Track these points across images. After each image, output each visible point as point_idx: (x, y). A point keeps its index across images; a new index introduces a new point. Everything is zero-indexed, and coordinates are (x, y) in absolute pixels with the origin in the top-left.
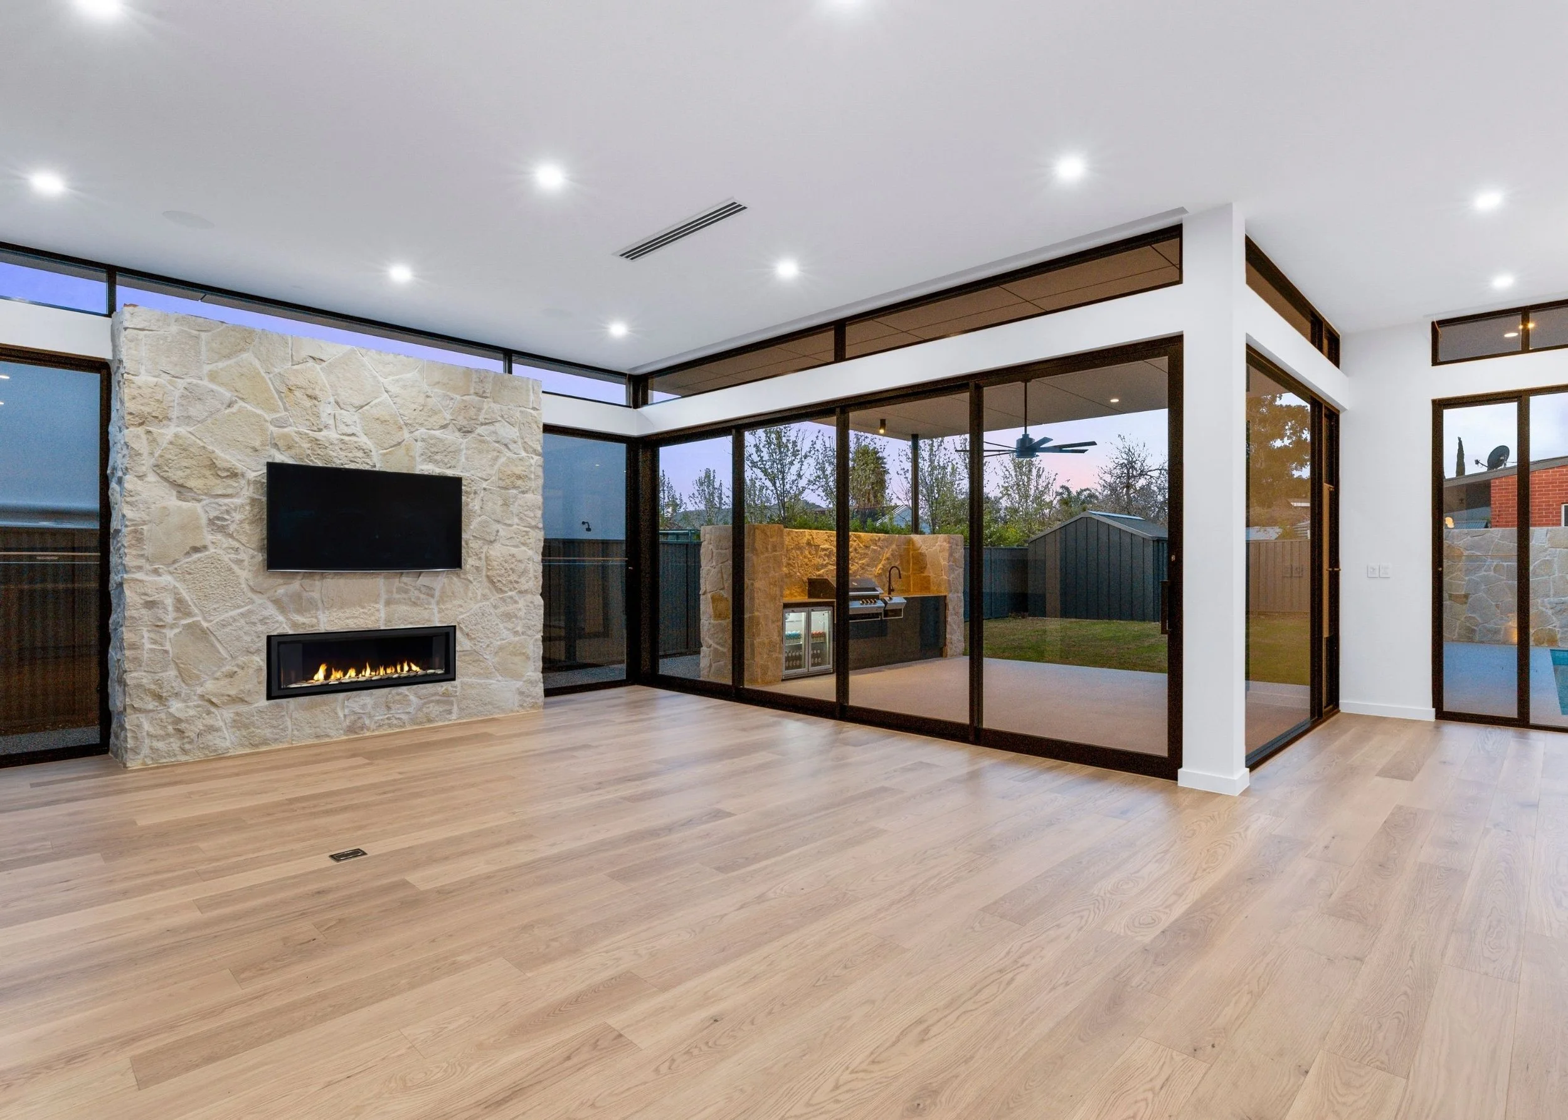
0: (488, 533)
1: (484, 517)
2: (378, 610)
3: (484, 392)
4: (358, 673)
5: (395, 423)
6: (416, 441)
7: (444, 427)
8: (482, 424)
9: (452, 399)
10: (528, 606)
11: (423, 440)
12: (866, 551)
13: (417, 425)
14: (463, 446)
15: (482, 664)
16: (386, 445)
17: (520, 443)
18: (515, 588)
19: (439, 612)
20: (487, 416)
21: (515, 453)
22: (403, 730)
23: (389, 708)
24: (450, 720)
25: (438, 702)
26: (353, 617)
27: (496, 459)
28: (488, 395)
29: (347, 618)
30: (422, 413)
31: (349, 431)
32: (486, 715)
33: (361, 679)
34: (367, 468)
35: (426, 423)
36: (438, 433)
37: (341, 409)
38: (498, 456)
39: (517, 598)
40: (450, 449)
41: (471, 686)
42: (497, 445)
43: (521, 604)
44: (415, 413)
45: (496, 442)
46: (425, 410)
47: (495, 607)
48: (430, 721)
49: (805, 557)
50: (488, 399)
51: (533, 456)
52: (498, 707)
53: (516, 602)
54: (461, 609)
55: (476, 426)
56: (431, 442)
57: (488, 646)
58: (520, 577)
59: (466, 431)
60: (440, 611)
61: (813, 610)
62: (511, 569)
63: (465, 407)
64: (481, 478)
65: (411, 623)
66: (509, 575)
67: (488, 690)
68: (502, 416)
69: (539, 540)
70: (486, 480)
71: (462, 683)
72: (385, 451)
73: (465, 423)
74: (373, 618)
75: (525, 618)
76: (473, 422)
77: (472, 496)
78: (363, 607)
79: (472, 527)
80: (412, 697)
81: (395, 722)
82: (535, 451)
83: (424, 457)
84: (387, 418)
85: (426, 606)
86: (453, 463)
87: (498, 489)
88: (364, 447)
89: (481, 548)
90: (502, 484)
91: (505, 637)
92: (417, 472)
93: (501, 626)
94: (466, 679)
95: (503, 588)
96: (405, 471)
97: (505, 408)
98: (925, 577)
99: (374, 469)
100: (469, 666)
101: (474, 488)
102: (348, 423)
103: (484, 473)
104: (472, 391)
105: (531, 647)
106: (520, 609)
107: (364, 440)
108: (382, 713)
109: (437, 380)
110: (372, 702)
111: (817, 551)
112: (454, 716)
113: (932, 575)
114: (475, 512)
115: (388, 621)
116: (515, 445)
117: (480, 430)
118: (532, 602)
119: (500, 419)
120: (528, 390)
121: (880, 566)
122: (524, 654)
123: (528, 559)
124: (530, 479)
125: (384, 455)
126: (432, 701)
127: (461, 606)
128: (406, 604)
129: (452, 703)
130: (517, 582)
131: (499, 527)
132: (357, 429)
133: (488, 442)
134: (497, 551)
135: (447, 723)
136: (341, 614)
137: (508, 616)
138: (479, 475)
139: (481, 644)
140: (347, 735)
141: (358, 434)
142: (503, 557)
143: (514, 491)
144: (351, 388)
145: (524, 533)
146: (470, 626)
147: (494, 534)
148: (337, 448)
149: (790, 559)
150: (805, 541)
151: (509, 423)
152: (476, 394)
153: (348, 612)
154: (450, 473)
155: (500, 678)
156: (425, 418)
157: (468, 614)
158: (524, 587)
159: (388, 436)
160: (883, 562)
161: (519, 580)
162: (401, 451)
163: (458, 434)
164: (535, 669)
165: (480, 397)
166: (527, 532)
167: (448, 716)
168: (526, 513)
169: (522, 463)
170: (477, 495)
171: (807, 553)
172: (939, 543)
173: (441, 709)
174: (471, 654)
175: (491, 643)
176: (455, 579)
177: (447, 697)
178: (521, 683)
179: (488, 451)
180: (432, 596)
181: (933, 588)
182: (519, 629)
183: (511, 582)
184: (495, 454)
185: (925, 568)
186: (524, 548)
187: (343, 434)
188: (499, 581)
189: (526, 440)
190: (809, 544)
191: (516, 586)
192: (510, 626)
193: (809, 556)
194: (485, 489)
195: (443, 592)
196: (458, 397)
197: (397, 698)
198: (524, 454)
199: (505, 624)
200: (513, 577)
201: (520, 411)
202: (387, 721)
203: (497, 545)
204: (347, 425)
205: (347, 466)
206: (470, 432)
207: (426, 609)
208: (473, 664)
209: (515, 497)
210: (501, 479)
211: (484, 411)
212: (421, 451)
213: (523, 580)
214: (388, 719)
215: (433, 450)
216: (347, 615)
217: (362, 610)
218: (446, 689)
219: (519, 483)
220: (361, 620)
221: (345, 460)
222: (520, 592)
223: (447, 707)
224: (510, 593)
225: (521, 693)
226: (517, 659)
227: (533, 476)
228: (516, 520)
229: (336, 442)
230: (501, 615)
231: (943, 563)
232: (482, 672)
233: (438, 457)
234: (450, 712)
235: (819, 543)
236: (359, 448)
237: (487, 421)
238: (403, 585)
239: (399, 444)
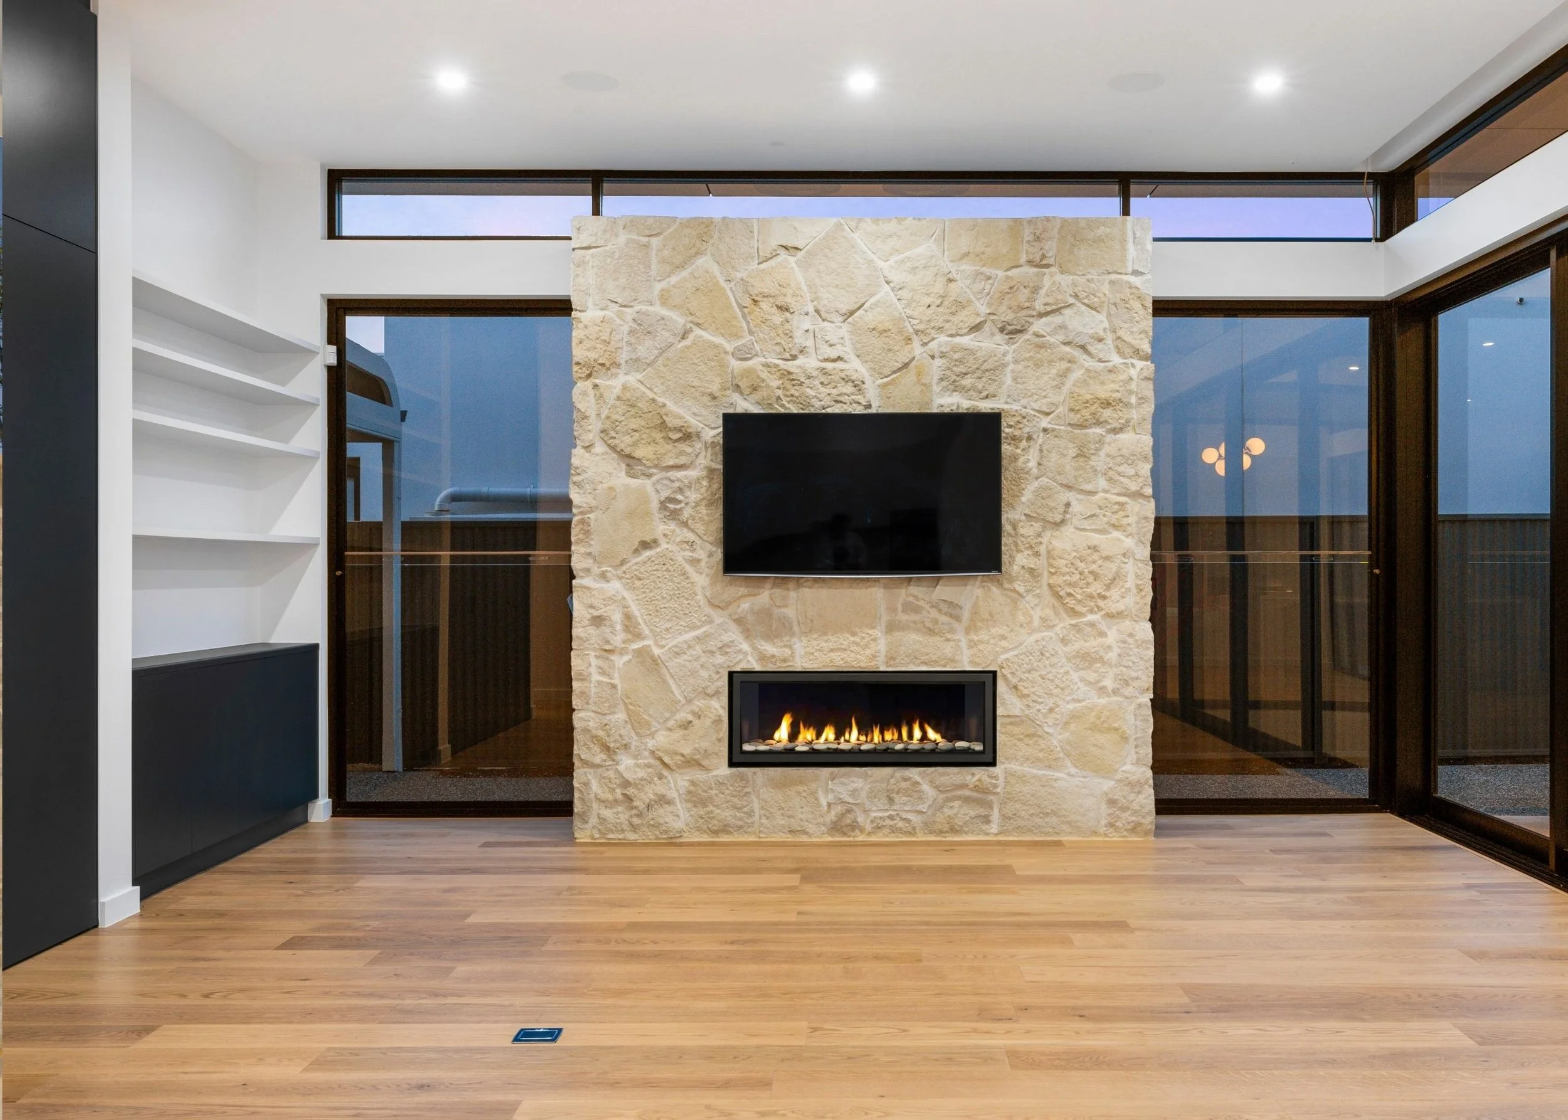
0: (1052, 509)
1: (1044, 480)
2: (874, 640)
3: (1044, 257)
4: (839, 734)
5: (900, 331)
6: (933, 357)
7: (976, 328)
8: (1041, 315)
9: (989, 278)
10: (1125, 642)
11: (943, 355)
13: (933, 331)
14: (1009, 358)
15: (1041, 742)
16: (887, 371)
17: (1109, 341)
18: (1100, 609)
19: (970, 647)
20: (1050, 300)
21: (1100, 361)
22: (914, 839)
23: (891, 800)
24: (987, 834)
25: (967, 800)
26: (839, 649)
27: (1064, 375)
28: (1051, 261)
29: (832, 650)
30: (940, 310)
31: (834, 355)
32: (1047, 834)
33: (844, 746)
34: (859, 410)
35: (947, 325)
36: (965, 341)
37: (823, 320)
38: (1068, 369)
39: (1103, 626)
40: (985, 366)
41: (1022, 778)
42: (1067, 349)
43: (1112, 636)
44: (929, 311)
45: (1066, 344)
46: (946, 303)
47: (1064, 641)
48: (953, 830)
50: (1052, 269)
51: (1135, 361)
52: (1069, 822)
53: (1102, 634)
54: (1004, 643)
55: (1031, 320)
56: (956, 356)
57: (1051, 710)
58: (1108, 587)
59: (1012, 331)
60: (972, 644)
62: (1091, 572)
63: (1011, 288)
64: (1039, 412)
65: (925, 663)
66: (1088, 584)
67: (1051, 790)
68: (1076, 296)
69: (1146, 518)
70: (1048, 414)
71: (1008, 774)
72: (885, 380)
73: (1010, 316)
74: (868, 652)
75: (1119, 665)
76: (1025, 312)
77: (1024, 444)
78: (854, 634)
79: (1024, 499)
80: (926, 787)
81: (901, 824)
82: (1137, 352)
83: (944, 384)
84: (888, 325)
85: (949, 636)
86: (991, 389)
87: (1069, 429)
88: (854, 378)
89: (1039, 535)
90: (1075, 418)
91: (1081, 697)
92: (935, 410)
93: (1075, 676)
94: (1014, 767)
95: (1079, 608)
96: (915, 409)
97: (1081, 280)
99: (869, 411)
100: (1018, 743)
101: (1027, 430)
102: (831, 342)
103: (1044, 401)
104: (1023, 258)
105: (1131, 718)
106: (1109, 647)
107: (856, 367)
108: (881, 807)
109: (965, 249)
110: (867, 787)
112: (994, 828)
114: (1027, 473)
115: (891, 658)
116: (1100, 346)
117: (1038, 326)
118: (1131, 635)
119: (1071, 300)
120: (1124, 241)
122: (1116, 729)
123: (1124, 555)
124: (1128, 405)
125: (884, 386)
126: (959, 798)
127: (1003, 637)
128: (918, 631)
129: (990, 806)
130: (1104, 598)
131: (1071, 496)
132: (846, 351)
133: (1051, 346)
134: (1065, 541)
135: (982, 838)
136: (823, 644)
137: (1088, 659)
138: (1036, 406)
139: (1038, 707)
140: (832, 836)
141: (846, 357)
142: (1077, 551)
143: (1098, 430)
144: (837, 286)
145: (1117, 507)
146: (1019, 673)
147: (1062, 509)
148: (817, 382)
151: (1088, 306)
152: (1030, 262)
153: (834, 640)
154: (985, 406)
155: (1073, 770)
156: (946, 317)
157: (1015, 652)
158: (1114, 607)
159: (890, 355)
161: (1107, 594)
162: (909, 377)
163: (999, 338)
164: (1138, 759)
165: (1037, 266)
166: (1122, 504)
167: (984, 827)
168: (1120, 469)
169: (1112, 376)
170: (1032, 443)
173: (972, 814)
174: (1022, 722)
175: (1058, 706)
176: (995, 590)
177: (981, 797)
178: (1111, 783)
179: (1050, 362)
180: (958, 619)
182: (1109, 683)
183: (1091, 597)
184: (1065, 365)
186: (1116, 534)
187: (826, 360)
188: (1069, 595)
189: (1121, 333)
191: (1101, 603)
192: (1091, 676)
194: (1045, 430)
195: (975, 613)
196: (1001, 274)
197: (904, 785)
198: (1116, 360)
199: (1082, 673)
200: (1096, 588)
201: (1112, 283)
202: (888, 822)
203: (1068, 531)
204: (831, 345)
205: (829, 410)
206: (1020, 331)
207: (948, 640)
208: (1026, 740)
209: (1100, 441)
210: (1072, 410)
211: (1043, 292)
212: (937, 375)
213: (1114, 593)
214: (891, 818)
215: (957, 370)
216: (831, 645)
217: (852, 639)
218: (979, 780)
219: (1107, 413)
220: (852, 655)
221: (827, 401)
222: (1110, 616)
223: (982, 811)
224: (1091, 617)
225: (1112, 802)
226: (1101, 738)
227: (1133, 400)
228: (1102, 483)
229: (815, 374)
230: (1075, 657)
232: (1041, 755)
233: (967, 382)
234: (987, 820)
236: (847, 380)
237: (1049, 309)
238: (911, 599)
239: (906, 365)
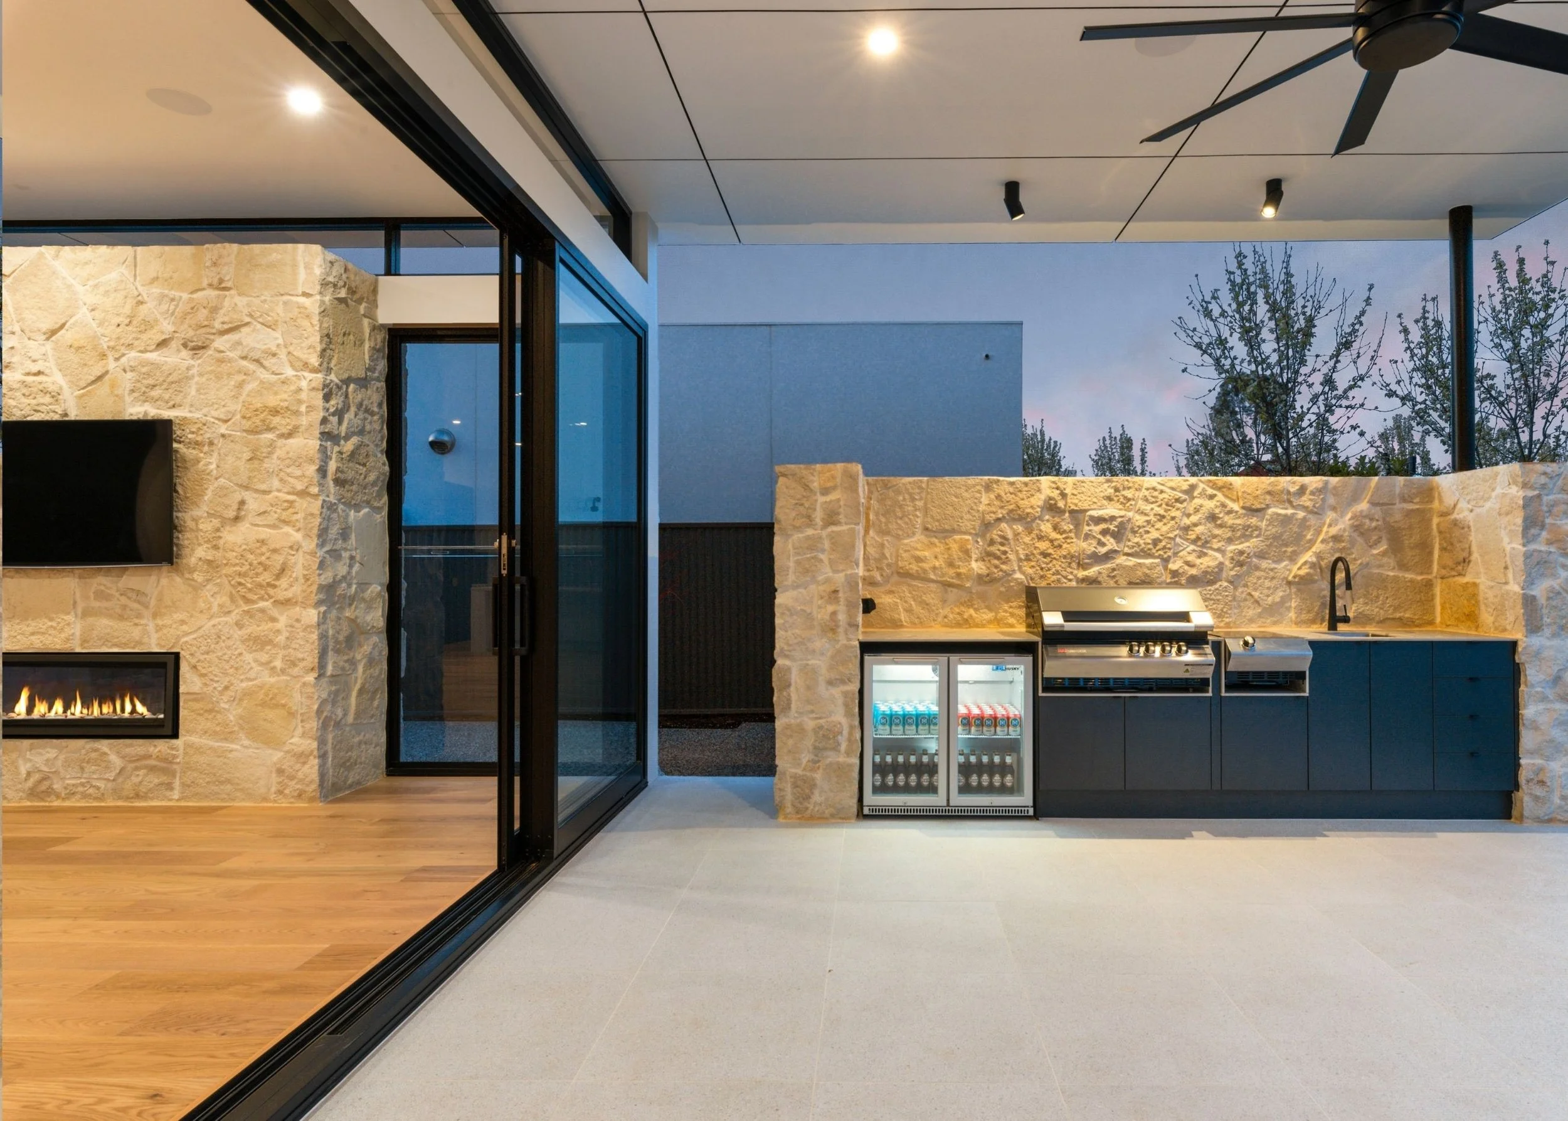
0: (227, 507)
1: (222, 480)
2: (68, 624)
3: (221, 281)
5: (95, 348)
6: (125, 371)
7: (162, 344)
8: (223, 333)
9: (173, 300)
10: (292, 626)
11: (133, 369)
12: (1254, 521)
13: (123, 348)
14: (194, 371)
15: (219, 716)
16: (83, 384)
17: (283, 355)
18: (271, 597)
19: (157, 631)
20: (226, 319)
21: (273, 373)
22: (103, 804)
23: (82, 769)
24: (171, 800)
25: (152, 769)
26: (38, 633)
27: (240, 385)
28: (229, 284)
29: (33, 634)
30: (130, 328)
31: (35, 369)
32: (223, 800)
34: (56, 417)
35: (136, 343)
36: (153, 356)
37: (29, 339)
38: (243, 381)
39: (275, 612)
40: (170, 379)
41: (199, 750)
42: (244, 363)
43: (283, 621)
44: (119, 330)
45: (244, 358)
46: (134, 322)
47: (239, 625)
48: (137, 796)
49: (1040, 538)
50: (232, 292)
51: (306, 374)
52: (242, 790)
53: (274, 620)
54: (185, 628)
55: (212, 337)
56: (144, 370)
57: (226, 688)
58: (278, 577)
59: (198, 349)
60: (159, 629)
61: (962, 663)
62: (260, 563)
63: (192, 308)
64: (219, 419)
65: (116, 645)
66: (257, 574)
67: (226, 760)
68: (251, 315)
69: (312, 515)
70: (226, 421)
71: (188, 745)
72: (82, 391)
73: (191, 333)
74: (63, 636)
75: (286, 647)
76: (203, 330)
77: (206, 448)
78: (51, 620)
79: (206, 498)
80: (113, 757)
81: (91, 791)
82: (306, 365)
83: (135, 395)
84: (82, 343)
85: (137, 621)
86: (178, 399)
87: (245, 434)
88: (50, 390)
89: (218, 530)
90: (247, 424)
91: (252, 674)
92: (127, 418)
93: (248, 657)
94: (194, 739)
95: (250, 596)
96: (108, 417)
97: (257, 301)
98: (1465, 586)
99: (66, 419)
100: (199, 718)
101: (208, 435)
102: (33, 358)
103: (223, 410)
104: (205, 282)
105: (297, 697)
106: (278, 631)
107: (56, 379)
108: (74, 775)
109: (153, 275)
110: (62, 757)
111: (1078, 526)
112: (176, 795)
113: (1483, 582)
114: (208, 474)
115: (84, 641)
116: (274, 360)
117: (220, 343)
118: (298, 620)
119: (247, 319)
120: (295, 266)
121: (1308, 556)
122: (284, 706)
123: (291, 548)
124: (297, 413)
125: (81, 397)
126: (146, 767)
127: (183, 622)
128: (110, 616)
129: (174, 776)
130: (274, 586)
131: (248, 496)
132: (50, 366)
133: (230, 361)
134: (236, 536)
135: (164, 803)
136: (25, 628)
137: (259, 643)
138: (215, 414)
139: (215, 685)
140: (31, 801)
141: (47, 371)
142: (247, 544)
143: (270, 436)
144: (40, 308)
145: (286, 504)
146: (198, 654)
147: (235, 507)
148: (18, 394)
149: (992, 542)
150: (1038, 500)
151: (263, 324)
152: (210, 285)
153: (33, 625)
155: (246, 742)
156: (134, 335)
157: (195, 636)
158: (281, 595)
159: (86, 369)
160: (1318, 547)
161: (277, 583)
162: (103, 389)
163: (185, 353)
164: (304, 733)
165: (218, 289)
166: (291, 502)
167: (168, 793)
168: (289, 470)
169: (285, 388)
170: (214, 448)
171: (1046, 527)
172: (1499, 491)
173: (156, 781)
174: (203, 699)
175: (232, 684)
176: (178, 579)
177: (165, 767)
178: (280, 754)
179: (229, 375)
180: (147, 607)
181: (1487, 617)
182: (278, 664)
183: (260, 586)
184: (241, 377)
185: (1466, 561)
186: (287, 529)
187: (28, 374)
188: (240, 584)
189: (291, 349)
190: (1051, 507)
191: (271, 591)
192: (264, 657)
193: (1054, 535)
194: (223, 436)
195: (160, 599)
196: (185, 296)
197: (94, 755)
198: (289, 372)
199: (258, 655)
200: (266, 577)
201: (285, 303)
202: (81, 789)
203: (244, 527)
204: (34, 361)
205: (29, 419)
206: (203, 348)
207: (136, 624)
208: (206, 715)
209: (272, 445)
210: (244, 417)
211: (222, 312)
212: (129, 386)
213: (283, 582)
214: (82, 785)
215: (145, 382)
216: (30, 629)
217: (50, 624)
218: (160, 751)
219: (276, 420)
220: (50, 638)
221: (26, 411)
222: (277, 603)
223: (164, 779)
224: (262, 604)
225: (280, 772)
226: (271, 714)
227: (303, 409)
228: (276, 483)
229: (15, 386)
230: (248, 640)
231: (1508, 548)
232: (218, 729)
233: (155, 393)
234: (169, 787)
235: (1085, 506)
236: (45, 392)
237: (226, 327)
238: (102, 588)
239: (99, 378)
